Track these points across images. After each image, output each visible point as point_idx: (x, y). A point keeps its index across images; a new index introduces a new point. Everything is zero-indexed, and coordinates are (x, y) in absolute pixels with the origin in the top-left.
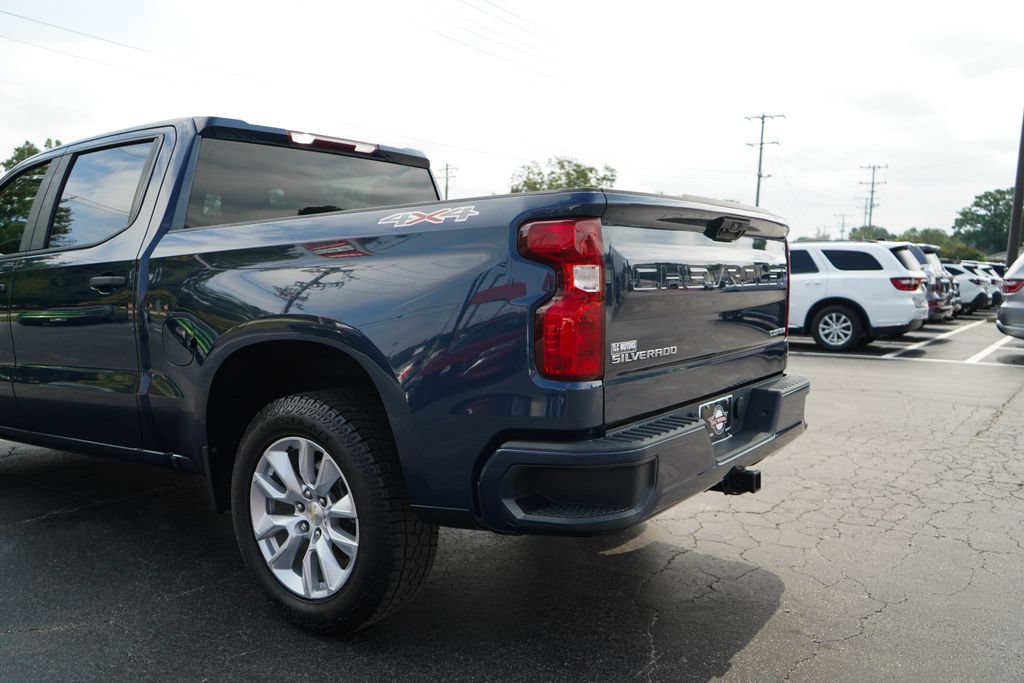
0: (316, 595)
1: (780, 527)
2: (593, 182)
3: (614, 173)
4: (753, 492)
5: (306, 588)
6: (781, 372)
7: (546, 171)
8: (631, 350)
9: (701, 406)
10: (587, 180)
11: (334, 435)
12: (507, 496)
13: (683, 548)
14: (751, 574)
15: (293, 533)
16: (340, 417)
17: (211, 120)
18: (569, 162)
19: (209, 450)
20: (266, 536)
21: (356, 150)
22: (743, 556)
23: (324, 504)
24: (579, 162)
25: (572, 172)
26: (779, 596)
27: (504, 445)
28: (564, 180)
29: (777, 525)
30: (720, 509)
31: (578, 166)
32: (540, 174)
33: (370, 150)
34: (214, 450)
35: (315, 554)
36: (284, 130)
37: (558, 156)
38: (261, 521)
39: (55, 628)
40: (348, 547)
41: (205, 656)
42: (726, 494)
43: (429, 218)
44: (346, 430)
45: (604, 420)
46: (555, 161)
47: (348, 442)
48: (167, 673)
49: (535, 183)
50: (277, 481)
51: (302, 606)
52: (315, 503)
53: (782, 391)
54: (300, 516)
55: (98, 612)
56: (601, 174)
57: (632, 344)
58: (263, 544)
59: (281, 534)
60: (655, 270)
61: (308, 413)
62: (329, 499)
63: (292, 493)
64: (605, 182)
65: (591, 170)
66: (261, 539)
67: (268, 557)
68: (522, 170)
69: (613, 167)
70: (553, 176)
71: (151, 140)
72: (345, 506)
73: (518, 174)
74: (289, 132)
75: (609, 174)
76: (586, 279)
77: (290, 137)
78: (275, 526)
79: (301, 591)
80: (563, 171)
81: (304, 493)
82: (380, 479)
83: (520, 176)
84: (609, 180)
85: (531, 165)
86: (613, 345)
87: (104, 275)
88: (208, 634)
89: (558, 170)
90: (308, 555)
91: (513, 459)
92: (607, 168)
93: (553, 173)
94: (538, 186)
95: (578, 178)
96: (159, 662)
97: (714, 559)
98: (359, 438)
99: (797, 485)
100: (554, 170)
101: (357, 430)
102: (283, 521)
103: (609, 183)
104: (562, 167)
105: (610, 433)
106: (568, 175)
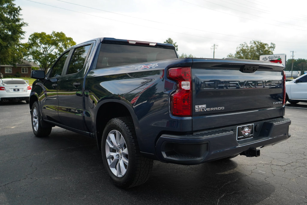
0: (119, 176)
1: (286, 171)
2: (267, 48)
3: (275, 45)
4: (256, 157)
5: (117, 174)
6: (282, 117)
7: (249, 45)
8: (204, 108)
9: (237, 127)
10: (264, 48)
11: (123, 130)
12: (163, 151)
13: (245, 174)
14: (265, 185)
15: (115, 158)
16: (125, 125)
17: (105, 38)
18: (258, 42)
19: (97, 132)
20: (109, 158)
21: (150, 45)
22: (266, 179)
23: (123, 150)
24: (262, 42)
25: (259, 45)
26: (271, 193)
27: (162, 135)
28: (255, 48)
29: (285, 170)
30: (267, 163)
31: (261, 43)
32: (247, 46)
33: (154, 45)
34: (98, 133)
35: (119, 164)
36: (126, 40)
37: (254, 40)
38: (108, 153)
39: (56, 178)
40: (126, 163)
41: (88, 190)
42: (247, 156)
43: (147, 67)
44: (126, 128)
45: (192, 130)
46: (253, 42)
47: (126, 132)
48: (77, 193)
49: (245, 50)
50: (111, 142)
51: (115, 179)
52: (121, 150)
53: (274, 123)
54: (117, 153)
55: (68, 175)
56: (270, 46)
57: (204, 106)
58: (108, 160)
59: (112, 158)
60: (213, 83)
61: (118, 123)
62: (124, 148)
63: (115, 146)
64: (271, 48)
65: (266, 44)
66: (108, 159)
67: (109, 164)
68: (240, 46)
69: (274, 43)
70: (252, 47)
71: (90, 45)
72: (126, 151)
73: (239, 47)
74: (128, 40)
75: (272, 46)
76: (186, 86)
77: (128, 42)
78: (111, 155)
79: (116, 175)
80: (256, 45)
81: (118, 146)
82: (134, 143)
83: (240, 48)
84: (272, 48)
85: (244, 44)
86: (196, 106)
87: (76, 82)
88: (92, 184)
89: (254, 45)
90: (118, 164)
91: (165, 140)
92: (272, 44)
93: (252, 46)
94: (246, 51)
95: (261, 47)
96: (76, 190)
97: (255, 179)
98: (129, 131)
99: (301, 157)
100: (252, 45)
101: (129, 129)
102: (113, 154)
103: (272, 49)
104: (255, 44)
105: (194, 134)
106: (257, 46)
